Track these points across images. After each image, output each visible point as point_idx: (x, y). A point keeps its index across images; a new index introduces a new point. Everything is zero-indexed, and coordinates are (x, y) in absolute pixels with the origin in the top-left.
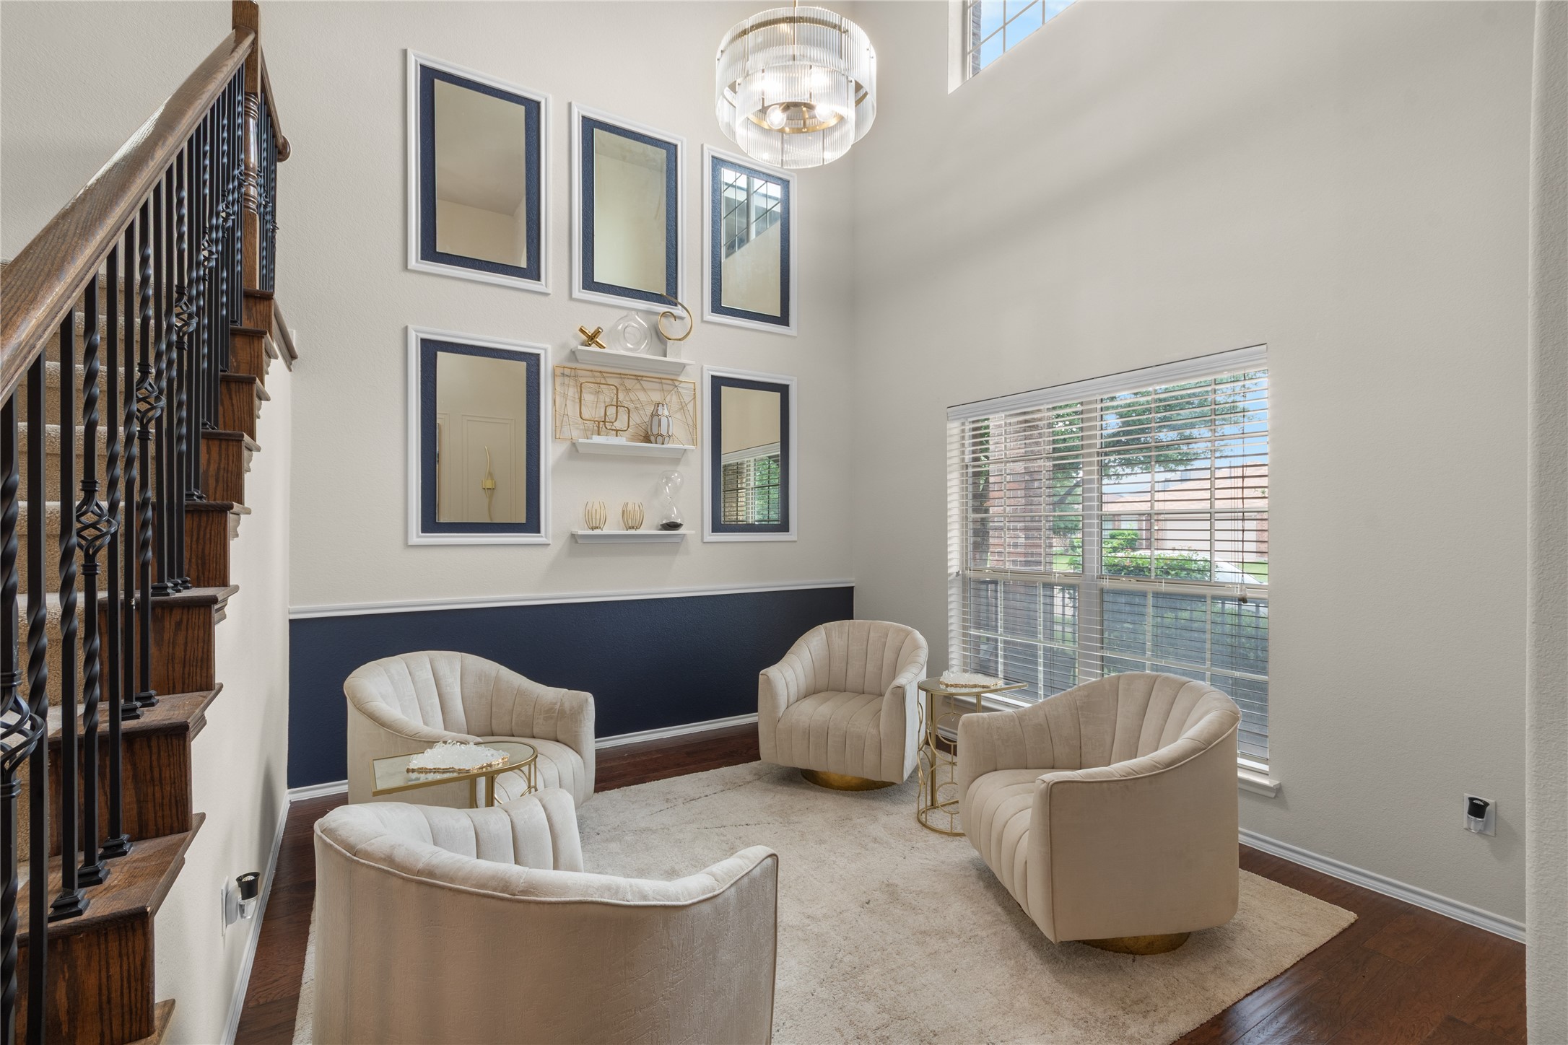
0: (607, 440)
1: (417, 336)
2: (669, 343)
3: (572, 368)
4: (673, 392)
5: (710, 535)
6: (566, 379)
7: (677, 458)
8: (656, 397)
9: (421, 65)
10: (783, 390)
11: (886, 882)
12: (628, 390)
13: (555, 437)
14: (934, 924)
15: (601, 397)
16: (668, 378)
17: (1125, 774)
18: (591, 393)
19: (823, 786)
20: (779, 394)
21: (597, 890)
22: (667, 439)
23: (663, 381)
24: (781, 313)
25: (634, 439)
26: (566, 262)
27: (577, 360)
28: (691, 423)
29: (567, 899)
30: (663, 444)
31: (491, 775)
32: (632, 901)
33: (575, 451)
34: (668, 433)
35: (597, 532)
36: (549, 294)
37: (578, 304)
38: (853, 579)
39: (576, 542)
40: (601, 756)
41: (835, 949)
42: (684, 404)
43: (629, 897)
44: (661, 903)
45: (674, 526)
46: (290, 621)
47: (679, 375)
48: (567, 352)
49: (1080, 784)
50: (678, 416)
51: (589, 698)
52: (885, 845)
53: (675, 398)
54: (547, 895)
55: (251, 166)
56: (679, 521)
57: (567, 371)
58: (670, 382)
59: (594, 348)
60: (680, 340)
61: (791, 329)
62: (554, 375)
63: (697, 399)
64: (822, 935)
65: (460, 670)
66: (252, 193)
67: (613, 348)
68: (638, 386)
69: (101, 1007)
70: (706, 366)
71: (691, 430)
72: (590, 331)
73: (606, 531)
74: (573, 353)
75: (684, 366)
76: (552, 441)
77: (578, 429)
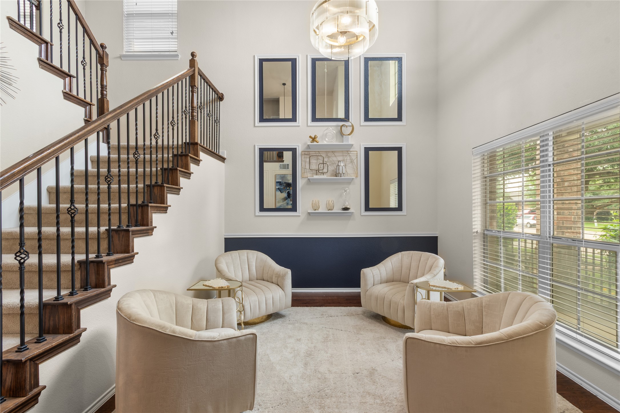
0: (319, 177)
1: (258, 147)
2: (344, 136)
3: (308, 152)
4: (348, 156)
5: (364, 213)
6: (306, 156)
7: (350, 182)
8: (340, 158)
9: (259, 59)
10: (399, 150)
11: (374, 368)
12: (329, 157)
13: (302, 177)
14: (377, 392)
15: (319, 161)
16: (347, 150)
17: (451, 342)
18: (315, 160)
19: (386, 323)
20: (397, 151)
21: (156, 325)
22: (342, 175)
23: (344, 152)
24: (398, 116)
25: (332, 175)
26: (306, 113)
27: (310, 148)
28: (355, 168)
29: (144, 326)
30: (341, 177)
31: (220, 290)
32: (167, 332)
33: (310, 182)
34: (343, 172)
35: (317, 211)
36: (300, 126)
37: (310, 127)
38: (437, 233)
39: (310, 215)
40: (294, 295)
41: (327, 386)
42: (352, 160)
43: (168, 331)
44: (180, 336)
45: (346, 209)
46: (225, 238)
47: (350, 149)
48: (306, 146)
49: (423, 342)
50: (350, 165)
51: (289, 272)
52: (389, 353)
53: (348, 158)
54: (139, 323)
55: (195, 106)
56: (348, 207)
57: (306, 153)
58: (346, 152)
59: (315, 143)
60: (348, 135)
61: (403, 122)
62: (302, 155)
63: (358, 157)
64: (327, 379)
65: (256, 257)
66: (195, 115)
67: (322, 142)
68: (333, 155)
69: (63, 324)
70: (362, 144)
71: (355, 170)
72: (313, 137)
73: (320, 211)
74: (308, 145)
75: (352, 145)
76: (301, 179)
77: (310, 173)
